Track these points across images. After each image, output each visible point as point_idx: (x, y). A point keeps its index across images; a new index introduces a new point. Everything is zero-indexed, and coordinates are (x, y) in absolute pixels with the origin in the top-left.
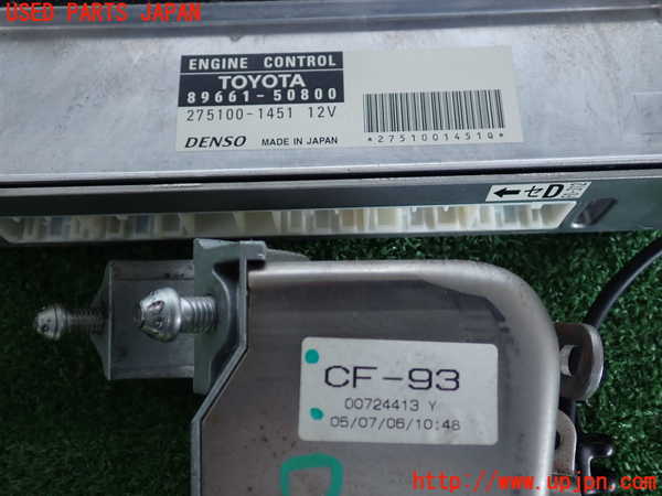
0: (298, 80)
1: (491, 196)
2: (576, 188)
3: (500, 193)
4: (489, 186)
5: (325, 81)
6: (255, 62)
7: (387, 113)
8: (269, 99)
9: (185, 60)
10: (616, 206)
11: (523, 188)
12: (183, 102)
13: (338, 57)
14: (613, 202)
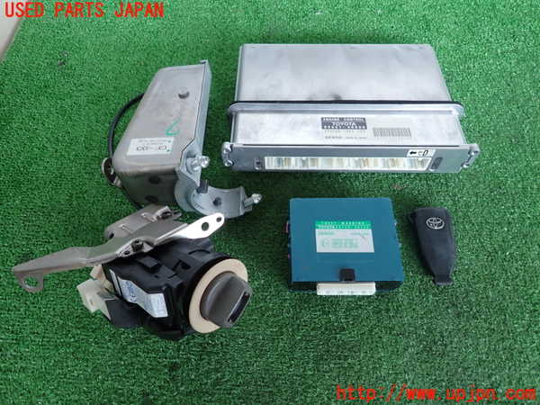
0: (354, 124)
1: (409, 154)
2: (432, 152)
3: (411, 153)
4: (408, 150)
5: (362, 124)
6: (342, 119)
7: (379, 132)
8: (346, 128)
9: (322, 119)
10: (443, 162)
11: (417, 151)
12: (323, 128)
13: (364, 119)
14: (441, 159)
